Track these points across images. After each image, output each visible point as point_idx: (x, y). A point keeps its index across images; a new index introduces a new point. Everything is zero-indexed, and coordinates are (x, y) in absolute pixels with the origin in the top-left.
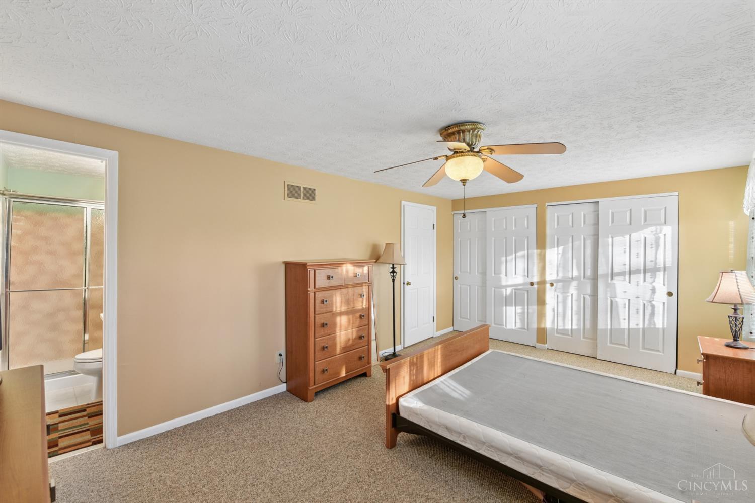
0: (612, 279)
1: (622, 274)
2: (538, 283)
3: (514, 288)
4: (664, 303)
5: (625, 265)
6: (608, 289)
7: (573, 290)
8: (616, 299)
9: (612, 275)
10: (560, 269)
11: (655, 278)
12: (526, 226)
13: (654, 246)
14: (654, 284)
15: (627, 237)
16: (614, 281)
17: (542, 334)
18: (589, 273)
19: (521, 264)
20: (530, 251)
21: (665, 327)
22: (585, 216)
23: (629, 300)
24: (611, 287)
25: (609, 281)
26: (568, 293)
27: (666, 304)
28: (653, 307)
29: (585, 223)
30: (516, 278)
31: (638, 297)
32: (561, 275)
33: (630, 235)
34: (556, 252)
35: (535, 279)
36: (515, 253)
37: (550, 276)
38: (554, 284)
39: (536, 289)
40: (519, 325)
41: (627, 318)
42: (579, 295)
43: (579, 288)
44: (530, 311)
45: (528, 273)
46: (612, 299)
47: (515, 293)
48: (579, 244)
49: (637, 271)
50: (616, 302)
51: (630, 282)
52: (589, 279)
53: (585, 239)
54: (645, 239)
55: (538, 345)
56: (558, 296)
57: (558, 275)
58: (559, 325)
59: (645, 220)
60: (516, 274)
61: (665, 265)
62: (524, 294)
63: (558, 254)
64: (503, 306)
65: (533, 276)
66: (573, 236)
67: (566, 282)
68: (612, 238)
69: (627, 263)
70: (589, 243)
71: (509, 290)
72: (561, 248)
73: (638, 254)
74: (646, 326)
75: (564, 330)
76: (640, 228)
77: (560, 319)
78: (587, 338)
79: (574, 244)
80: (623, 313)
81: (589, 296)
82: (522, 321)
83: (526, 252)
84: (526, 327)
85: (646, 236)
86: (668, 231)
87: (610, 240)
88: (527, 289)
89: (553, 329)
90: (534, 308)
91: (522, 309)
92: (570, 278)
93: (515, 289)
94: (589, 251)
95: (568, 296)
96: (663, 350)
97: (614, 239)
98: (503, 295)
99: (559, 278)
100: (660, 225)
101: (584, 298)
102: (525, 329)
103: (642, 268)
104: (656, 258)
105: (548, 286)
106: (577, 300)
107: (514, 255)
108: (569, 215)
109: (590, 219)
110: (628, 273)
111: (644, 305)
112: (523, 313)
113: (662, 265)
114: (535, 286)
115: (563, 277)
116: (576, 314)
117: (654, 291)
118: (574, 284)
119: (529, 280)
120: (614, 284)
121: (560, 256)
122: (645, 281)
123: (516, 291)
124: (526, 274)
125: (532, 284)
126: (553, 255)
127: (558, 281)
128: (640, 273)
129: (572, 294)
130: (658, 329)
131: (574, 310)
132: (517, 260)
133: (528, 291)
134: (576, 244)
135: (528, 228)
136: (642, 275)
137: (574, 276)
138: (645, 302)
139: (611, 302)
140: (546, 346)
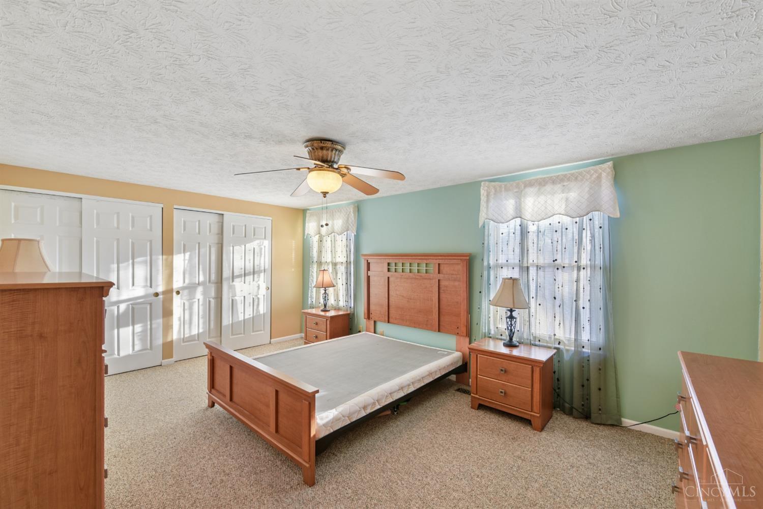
0: (233, 281)
1: (240, 276)
2: (164, 293)
3: (129, 303)
4: (264, 295)
5: (242, 269)
6: (230, 290)
7: (199, 294)
8: (236, 298)
9: (233, 278)
10: (187, 276)
11: (259, 277)
12: (148, 227)
13: (259, 254)
14: (259, 282)
15: (243, 246)
16: (234, 283)
17: (168, 348)
18: (213, 277)
19: (141, 272)
20: (153, 257)
21: (265, 312)
22: (210, 225)
23: (244, 297)
24: (232, 288)
25: (231, 283)
26: (194, 298)
27: (265, 296)
28: (258, 299)
29: (210, 231)
30: (134, 290)
31: (250, 294)
32: (187, 281)
33: (245, 246)
34: (183, 258)
35: (160, 289)
36: (133, 259)
37: (177, 283)
38: (181, 292)
39: (162, 299)
40: (138, 347)
41: (243, 312)
42: (204, 299)
43: (205, 293)
44: (154, 326)
45: (151, 282)
46: (233, 298)
47: (133, 309)
48: (205, 251)
49: (249, 274)
50: (236, 300)
51: (245, 283)
52: (213, 283)
53: (210, 246)
54: (254, 248)
55: (165, 362)
56: (184, 304)
57: (184, 282)
58: (186, 332)
59: (254, 235)
60: (133, 285)
61: (264, 268)
62: (147, 308)
63: (184, 260)
64: (114, 329)
65: (157, 286)
66: (199, 243)
67: (191, 288)
68: (233, 247)
69: (243, 268)
70: (213, 250)
71: (123, 307)
72: (187, 254)
73: (250, 260)
74: (254, 315)
75: (191, 336)
76: (251, 241)
77: (187, 326)
78: (213, 337)
79: (200, 250)
80: (240, 308)
81: (213, 298)
82: (143, 340)
83: (149, 258)
84: (149, 347)
85: (255, 247)
86: (266, 243)
87: (231, 248)
88: (150, 302)
89: (179, 339)
90: (159, 322)
91: (142, 326)
92: (196, 283)
93: (131, 304)
94: (213, 258)
95: (195, 302)
96: (264, 330)
97: (235, 247)
98: (114, 314)
99: (185, 285)
100: (262, 239)
101: (210, 301)
102: (147, 349)
103: (252, 270)
104: (260, 264)
105: (174, 294)
106: (202, 305)
107: (131, 261)
108: (196, 222)
109: (215, 229)
110: (243, 275)
111: (253, 299)
112: (144, 331)
113: (263, 269)
114: (161, 297)
115: (189, 284)
116: (202, 318)
117: (259, 287)
118: (200, 290)
119: (152, 291)
120: (234, 285)
121: (186, 262)
122: (254, 280)
123: (134, 306)
124: (149, 284)
125: (157, 295)
126: (180, 261)
127: (184, 288)
128: (251, 275)
129: (198, 300)
130: (262, 314)
131: (200, 314)
132: (136, 266)
133: (151, 304)
134: (202, 250)
135: (151, 230)
136: (252, 276)
137: (200, 282)
138: (254, 297)
139: (233, 300)
140: (174, 359)
